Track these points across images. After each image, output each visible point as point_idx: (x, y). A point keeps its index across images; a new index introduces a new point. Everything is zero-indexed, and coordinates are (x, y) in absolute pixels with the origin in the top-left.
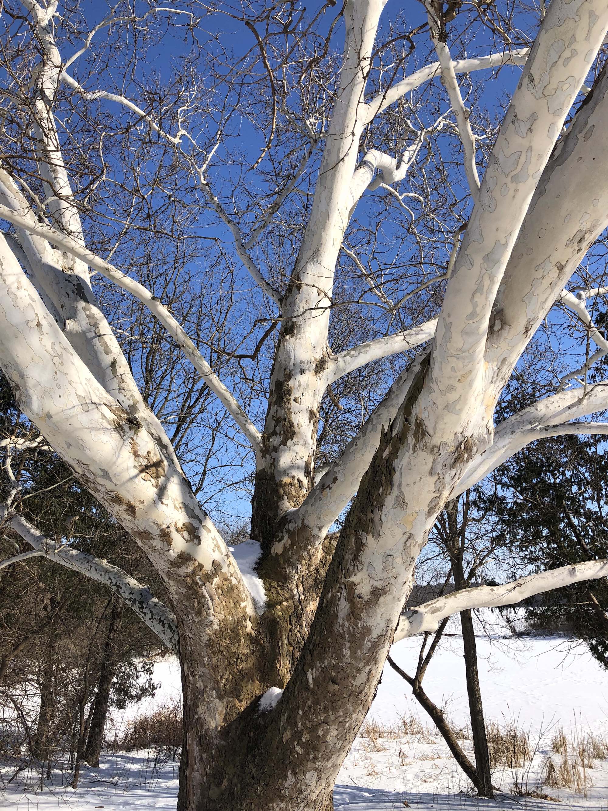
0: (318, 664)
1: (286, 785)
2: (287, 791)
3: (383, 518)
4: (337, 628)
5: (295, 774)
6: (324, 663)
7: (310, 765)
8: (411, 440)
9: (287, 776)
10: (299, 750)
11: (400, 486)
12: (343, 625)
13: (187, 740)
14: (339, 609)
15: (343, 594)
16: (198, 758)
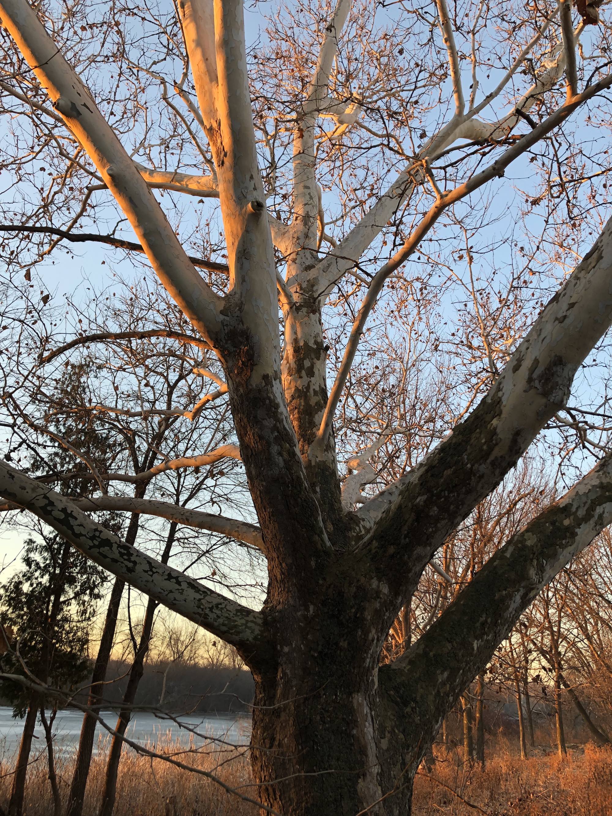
4: (507, 614)
10: (451, 698)
12: (511, 613)
13: (355, 701)
14: (512, 602)
15: (520, 593)
16: (369, 715)
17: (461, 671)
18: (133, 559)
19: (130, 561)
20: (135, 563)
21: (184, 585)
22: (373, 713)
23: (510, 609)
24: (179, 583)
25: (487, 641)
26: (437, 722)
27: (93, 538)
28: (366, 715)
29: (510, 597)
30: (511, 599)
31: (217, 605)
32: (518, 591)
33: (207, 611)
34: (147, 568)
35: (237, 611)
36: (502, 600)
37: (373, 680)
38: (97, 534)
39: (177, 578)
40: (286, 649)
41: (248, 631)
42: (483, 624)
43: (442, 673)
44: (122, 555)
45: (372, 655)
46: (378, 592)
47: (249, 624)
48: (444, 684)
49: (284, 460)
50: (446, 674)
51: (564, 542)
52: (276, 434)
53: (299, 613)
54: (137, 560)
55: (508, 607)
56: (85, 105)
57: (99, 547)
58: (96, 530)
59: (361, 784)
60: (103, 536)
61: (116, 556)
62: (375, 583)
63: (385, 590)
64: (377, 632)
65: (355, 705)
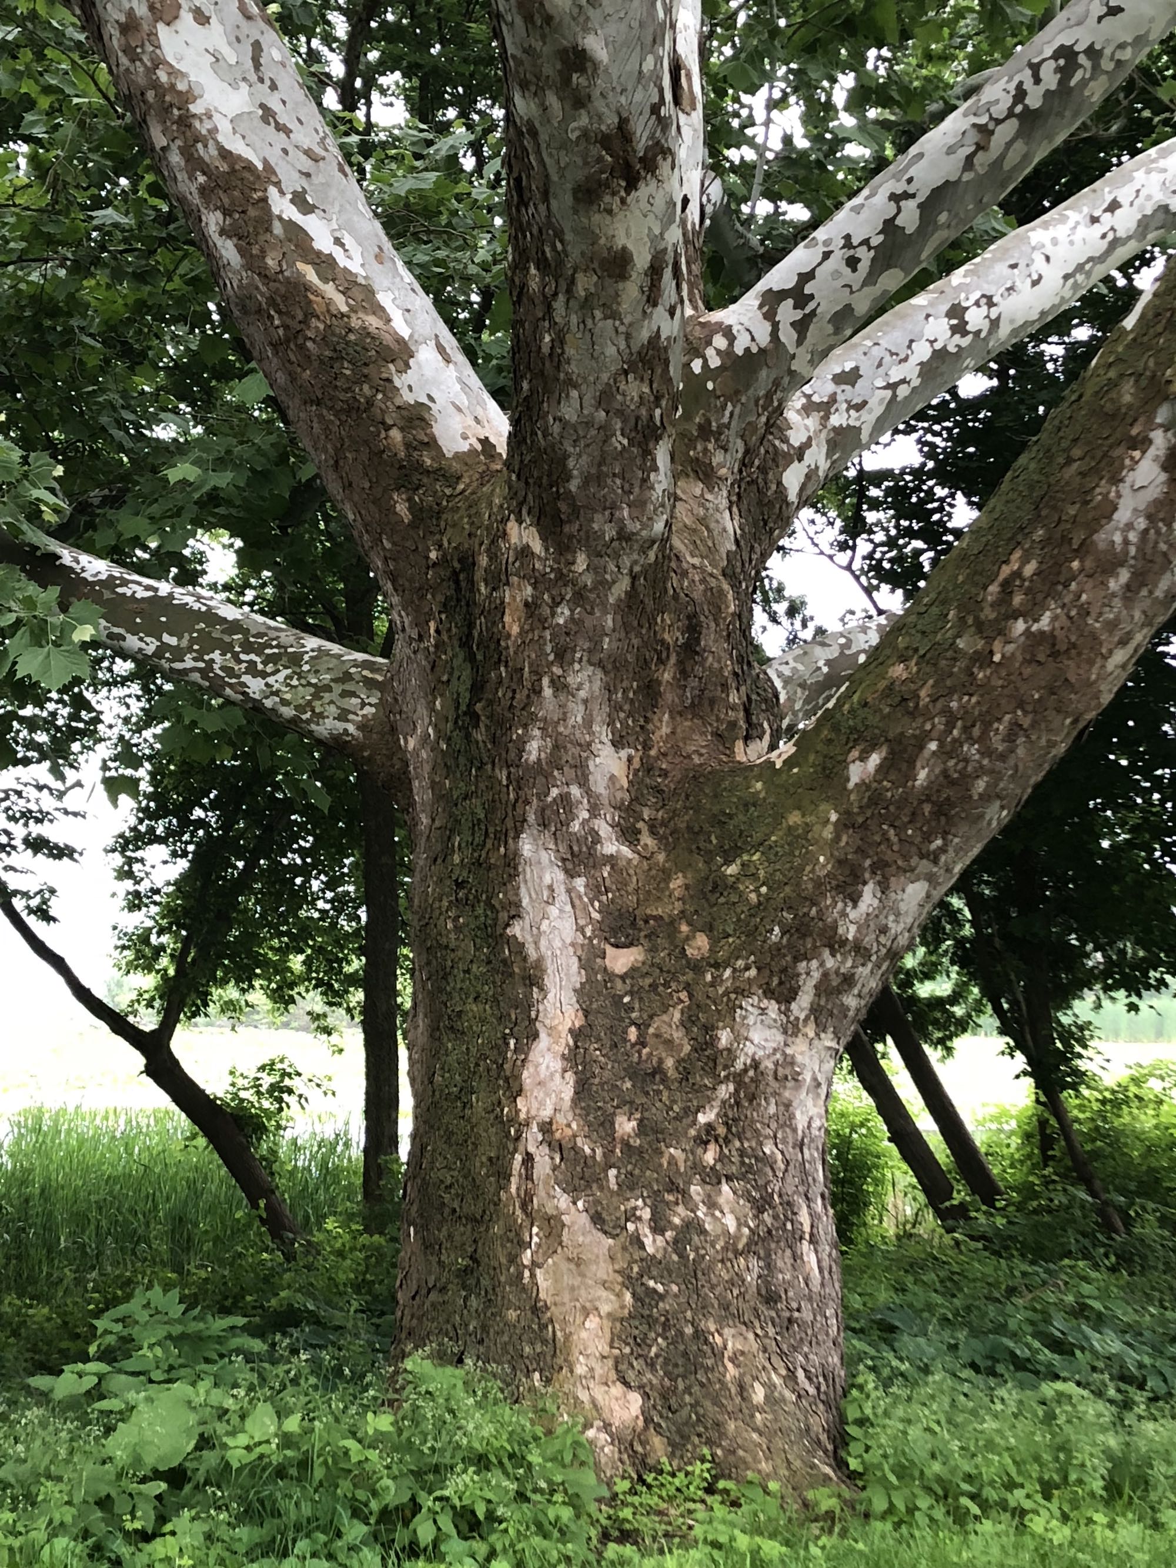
0: (1020, 626)
1: (853, 915)
2: (853, 929)
5: (884, 887)
6: (1036, 620)
7: (925, 866)
9: (860, 895)
12: (1129, 526)
14: (1125, 488)
15: (1152, 452)
17: (933, 746)
22: (580, 883)
23: (1123, 515)
28: (551, 888)
32: (1143, 443)
36: (1083, 488)
43: (863, 759)
50: (875, 759)
55: (1115, 509)
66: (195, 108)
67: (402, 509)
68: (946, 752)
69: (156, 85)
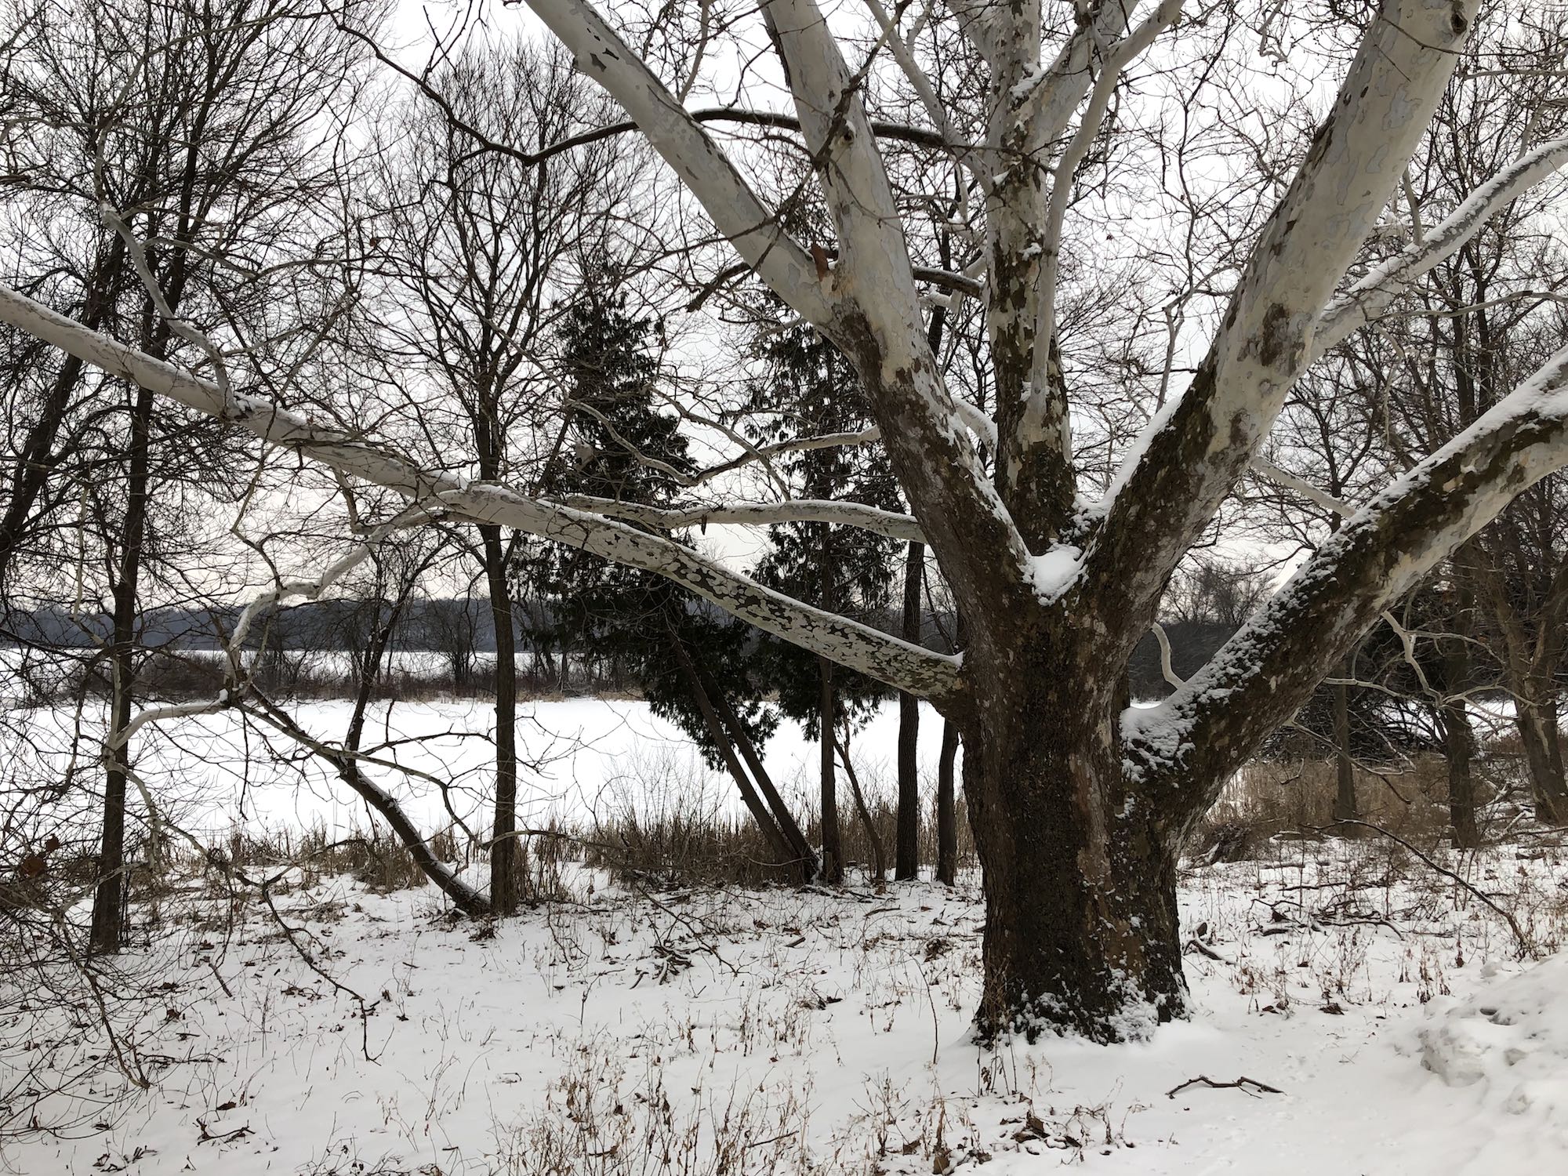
3: (1435, 542)
4: (1330, 636)
8: (1501, 481)
10: (1234, 753)
11: (1470, 518)
12: (1338, 633)
13: (1072, 764)
15: (1352, 605)
16: (1094, 780)
17: (1249, 718)
18: (786, 614)
19: (782, 617)
20: (789, 619)
21: (852, 638)
23: (1336, 629)
24: (845, 636)
25: (1294, 675)
26: (1211, 782)
27: (737, 597)
29: (1335, 611)
30: (1336, 615)
31: (895, 658)
32: (1349, 601)
33: (884, 665)
34: (805, 623)
35: (922, 661)
36: (1320, 618)
37: (1097, 737)
38: (741, 591)
39: (842, 630)
40: (987, 704)
41: (939, 685)
42: (1286, 654)
43: (1218, 722)
44: (772, 611)
45: (1092, 710)
46: (1092, 632)
47: (939, 676)
48: (1219, 735)
49: (943, 479)
50: (1223, 724)
51: (1440, 518)
52: (927, 446)
53: (997, 662)
54: (792, 615)
55: (1332, 625)
56: (608, 52)
57: (745, 605)
58: (739, 587)
59: (1081, 856)
60: (748, 593)
61: (767, 613)
62: (1087, 621)
63: (1101, 628)
64: (1096, 681)
65: (1072, 768)
66: (928, 414)
67: (1005, 601)
68: (1255, 721)
69: (909, 402)
